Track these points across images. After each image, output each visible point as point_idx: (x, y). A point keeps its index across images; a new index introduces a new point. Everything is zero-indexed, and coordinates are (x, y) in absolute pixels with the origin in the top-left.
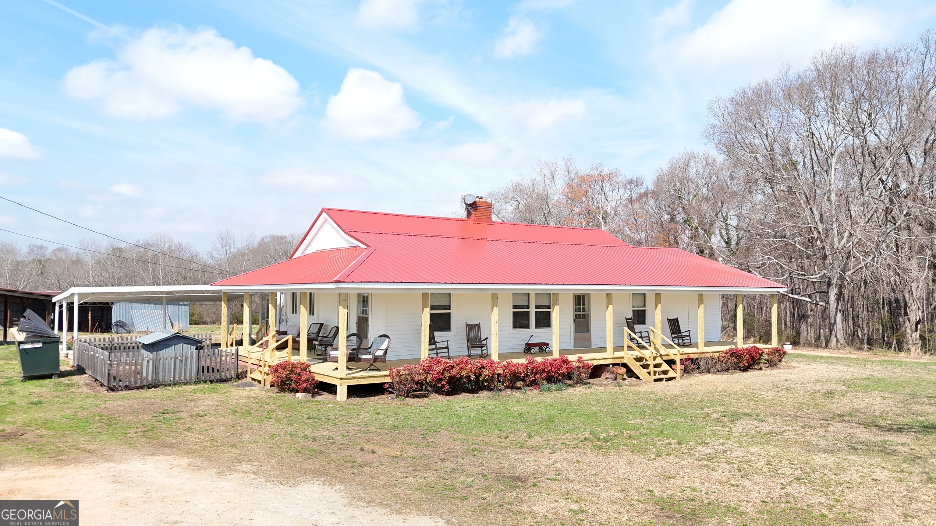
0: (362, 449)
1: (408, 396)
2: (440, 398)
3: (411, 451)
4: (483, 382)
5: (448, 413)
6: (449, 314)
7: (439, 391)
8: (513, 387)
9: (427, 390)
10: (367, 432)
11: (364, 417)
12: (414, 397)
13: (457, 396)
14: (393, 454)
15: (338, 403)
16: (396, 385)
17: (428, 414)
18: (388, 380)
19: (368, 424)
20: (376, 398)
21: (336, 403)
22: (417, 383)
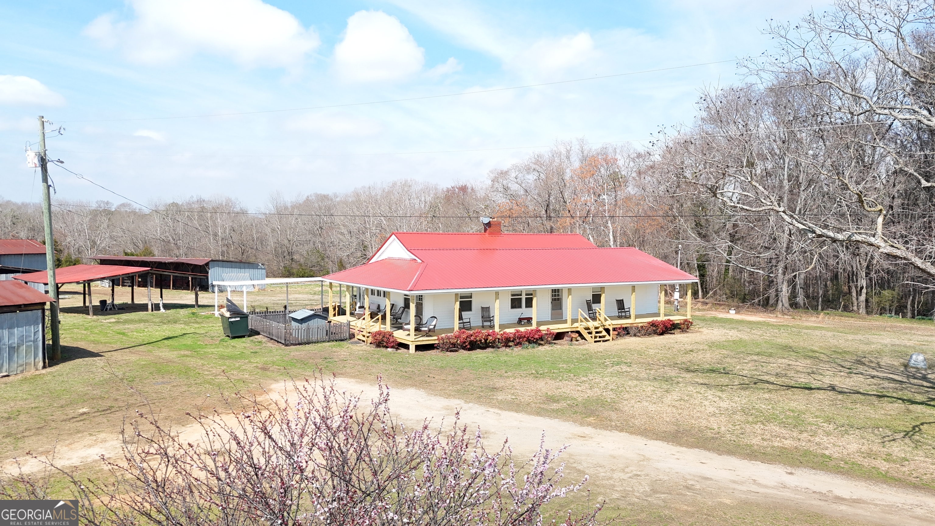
0: (429, 376)
1: (447, 351)
2: (465, 352)
3: (450, 378)
4: (489, 343)
5: (468, 361)
6: (471, 301)
7: (464, 348)
8: (507, 346)
9: (457, 347)
10: (429, 369)
11: (426, 362)
12: (451, 351)
13: (474, 351)
14: (442, 378)
15: (410, 354)
16: (441, 345)
17: (458, 361)
18: (437, 342)
19: (429, 365)
20: (430, 351)
21: (409, 354)
22: (452, 344)
